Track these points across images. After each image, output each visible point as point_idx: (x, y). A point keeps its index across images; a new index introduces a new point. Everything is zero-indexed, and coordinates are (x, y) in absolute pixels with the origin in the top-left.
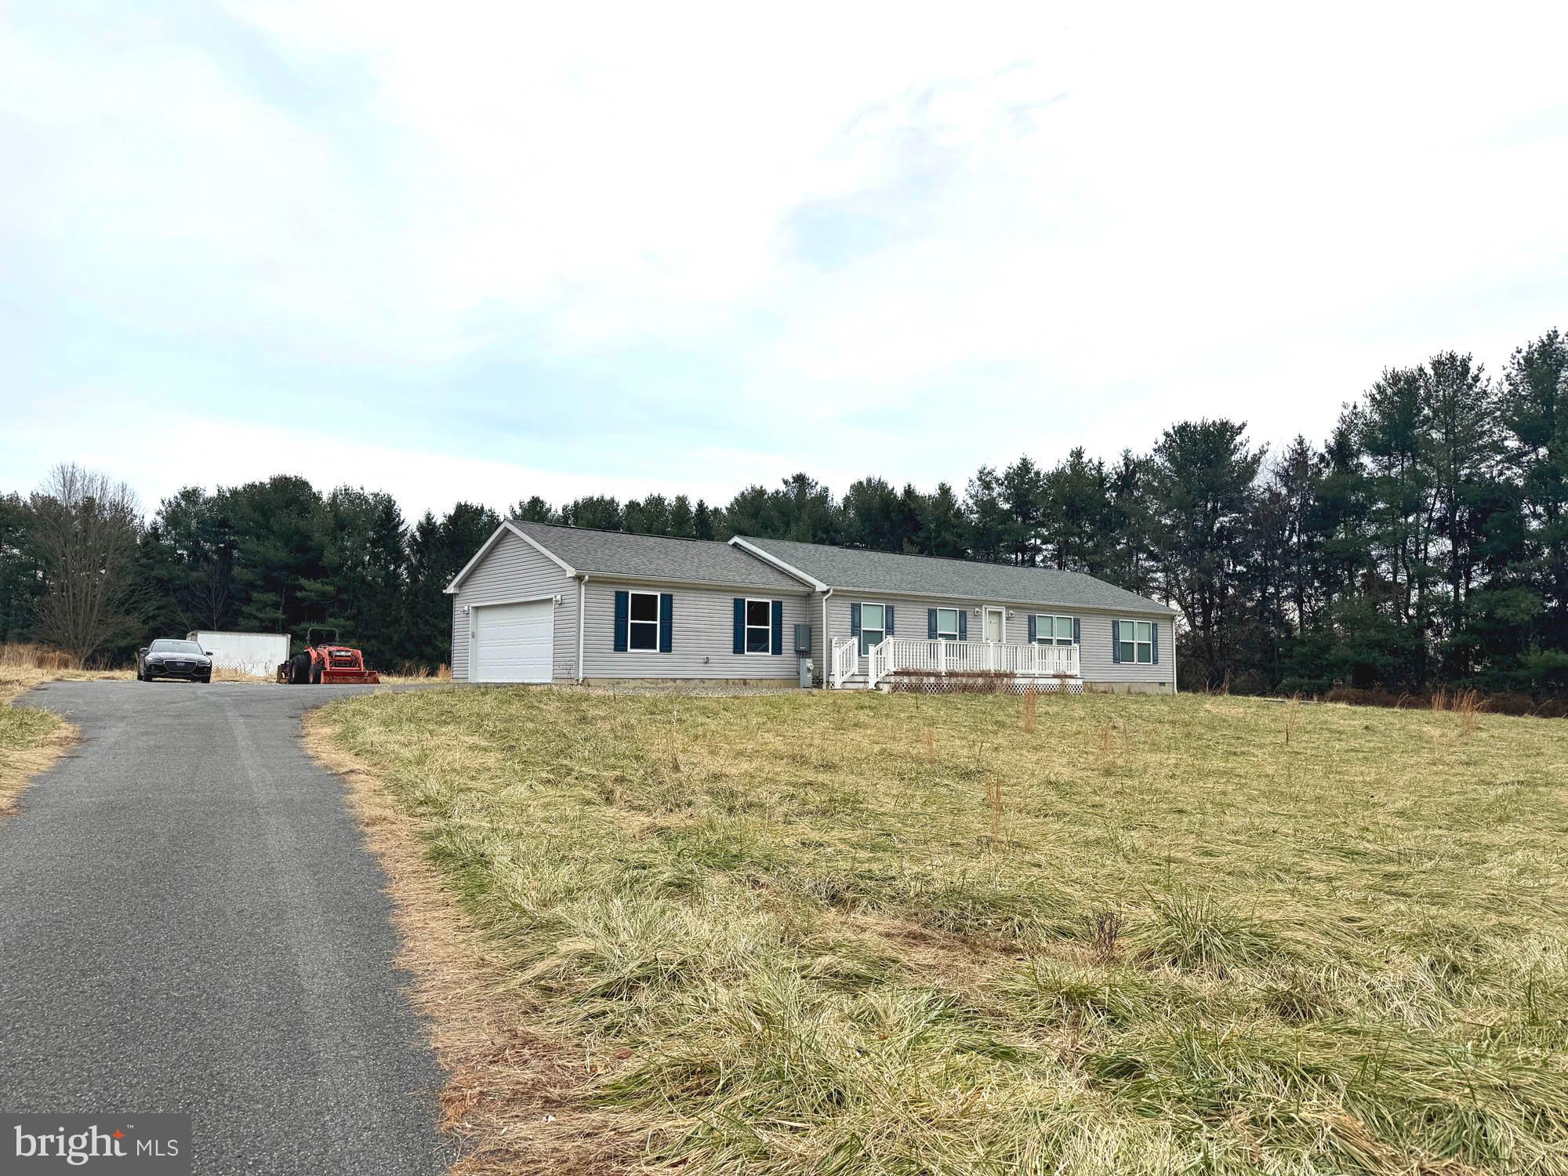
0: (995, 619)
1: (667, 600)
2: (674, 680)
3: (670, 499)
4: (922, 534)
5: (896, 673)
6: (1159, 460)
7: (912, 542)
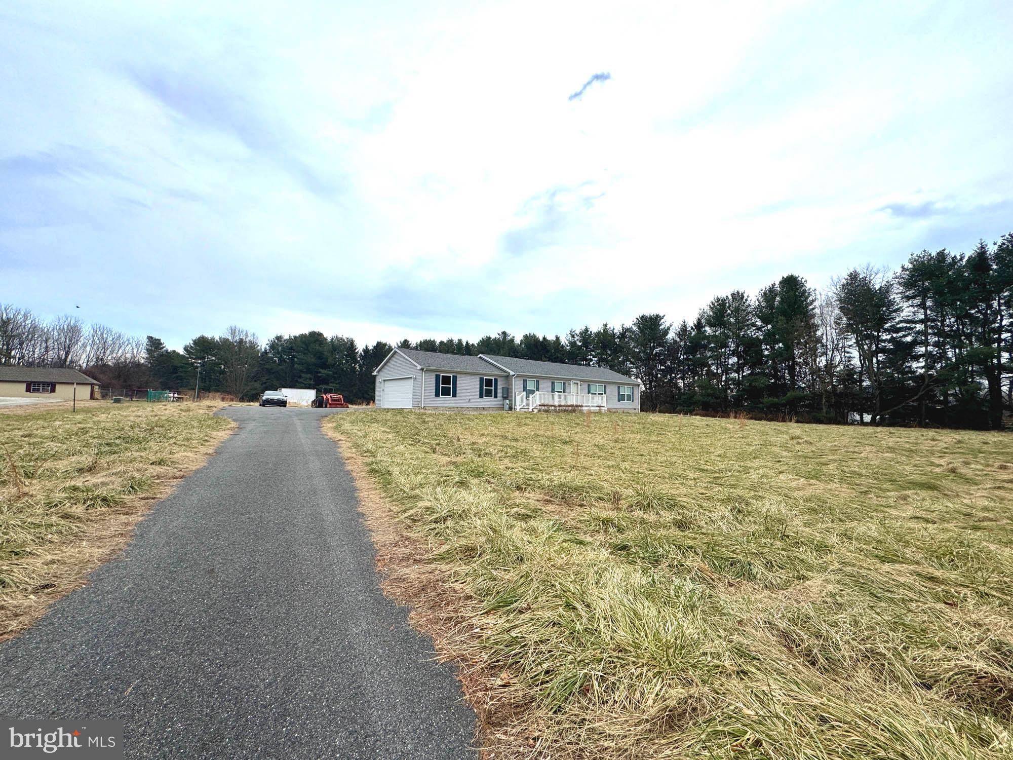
0: (576, 385)
1: (455, 378)
2: (457, 407)
3: (456, 340)
4: (549, 354)
5: (540, 405)
6: (634, 328)
7: (546, 357)
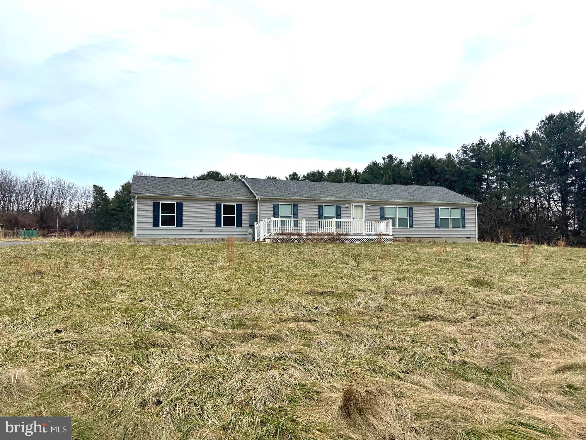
0: (359, 209)
1: (180, 206)
2: (185, 239)
3: (344, 169)
5: (275, 234)
6: (539, 133)
